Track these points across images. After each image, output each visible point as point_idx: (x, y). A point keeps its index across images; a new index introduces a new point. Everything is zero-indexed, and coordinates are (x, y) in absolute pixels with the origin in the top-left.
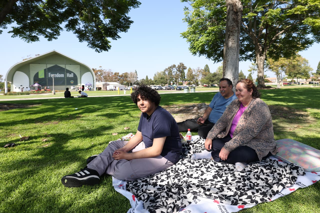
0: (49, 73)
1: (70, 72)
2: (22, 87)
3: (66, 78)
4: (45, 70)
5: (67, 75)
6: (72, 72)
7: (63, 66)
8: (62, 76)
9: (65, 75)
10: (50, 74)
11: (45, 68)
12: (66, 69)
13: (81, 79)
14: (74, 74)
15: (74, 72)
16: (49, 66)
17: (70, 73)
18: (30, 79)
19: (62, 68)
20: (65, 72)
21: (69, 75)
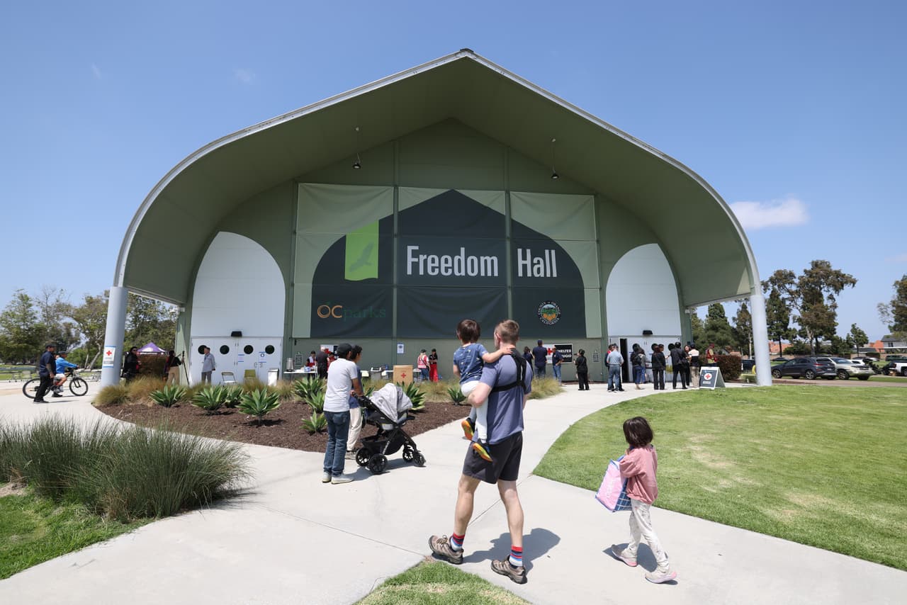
0: (410, 249)
1: (539, 243)
2: (244, 342)
3: (509, 282)
4: (385, 225)
5: (521, 262)
6: (551, 244)
7: (492, 199)
8: (488, 265)
9: (508, 264)
10: (415, 254)
11: (387, 211)
12: (513, 223)
13: (602, 289)
14: (564, 258)
15: (564, 245)
16: (413, 197)
17: (538, 253)
18: (290, 286)
19: (486, 210)
20: (508, 244)
21: (528, 262)
